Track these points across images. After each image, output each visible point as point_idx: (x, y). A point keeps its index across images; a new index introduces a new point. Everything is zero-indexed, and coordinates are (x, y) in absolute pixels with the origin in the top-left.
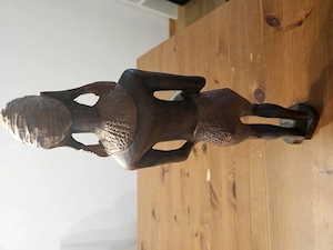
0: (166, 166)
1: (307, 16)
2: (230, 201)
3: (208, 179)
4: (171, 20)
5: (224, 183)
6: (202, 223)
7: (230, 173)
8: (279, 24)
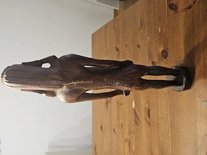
0: (108, 99)
1: (194, 2)
2: (146, 120)
3: (133, 106)
4: (115, 10)
5: (143, 109)
6: (130, 133)
7: (146, 103)
8: (177, 8)
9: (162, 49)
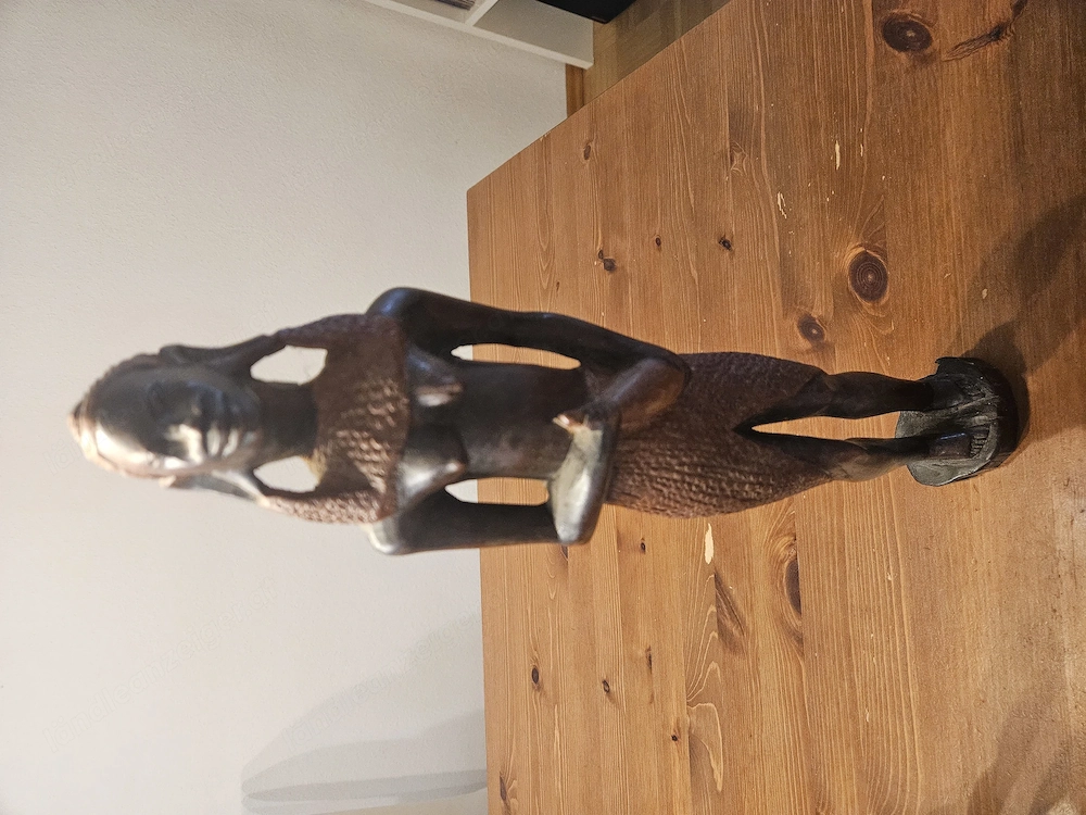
1: (1018, 8)
3: (709, 555)
5: (760, 566)
6: (693, 699)
9: (851, 252)
